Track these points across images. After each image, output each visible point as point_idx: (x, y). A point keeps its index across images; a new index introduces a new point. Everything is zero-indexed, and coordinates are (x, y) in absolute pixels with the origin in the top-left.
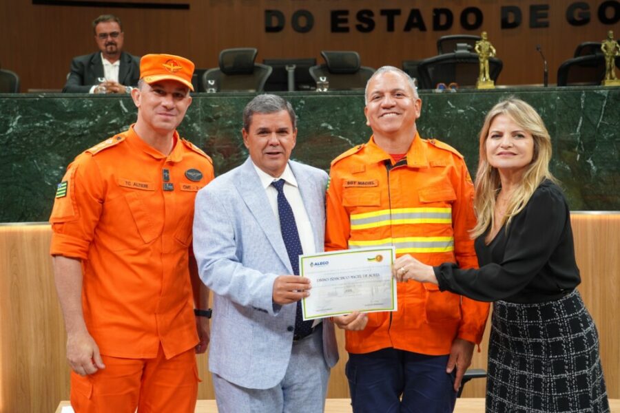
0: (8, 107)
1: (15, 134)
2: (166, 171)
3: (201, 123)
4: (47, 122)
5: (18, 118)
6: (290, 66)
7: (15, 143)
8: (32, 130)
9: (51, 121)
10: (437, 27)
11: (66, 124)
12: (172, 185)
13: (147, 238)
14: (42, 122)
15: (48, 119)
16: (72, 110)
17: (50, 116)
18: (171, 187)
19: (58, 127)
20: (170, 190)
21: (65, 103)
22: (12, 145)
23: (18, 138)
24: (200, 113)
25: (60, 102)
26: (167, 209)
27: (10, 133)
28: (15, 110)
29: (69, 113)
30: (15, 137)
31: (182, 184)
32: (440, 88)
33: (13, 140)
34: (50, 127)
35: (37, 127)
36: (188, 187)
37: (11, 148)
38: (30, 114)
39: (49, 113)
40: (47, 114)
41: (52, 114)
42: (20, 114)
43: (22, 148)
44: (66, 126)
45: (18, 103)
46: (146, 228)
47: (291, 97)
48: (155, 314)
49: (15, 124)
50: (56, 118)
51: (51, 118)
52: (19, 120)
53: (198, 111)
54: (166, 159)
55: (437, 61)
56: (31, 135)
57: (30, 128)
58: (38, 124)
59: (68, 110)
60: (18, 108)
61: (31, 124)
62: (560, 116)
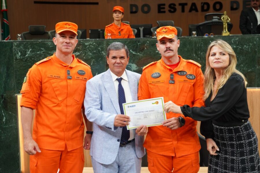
0: (26, 46)
1: (29, 57)
2: (69, 71)
3: (105, 51)
4: (42, 52)
5: (30, 50)
6: (141, 27)
7: (29, 60)
8: (36, 55)
9: (44, 51)
10: (203, 10)
11: (50, 52)
12: (71, 76)
13: (60, 99)
14: (40, 51)
15: (42, 50)
16: (52, 46)
17: (43, 49)
18: (70, 77)
19: (47, 53)
20: (70, 79)
21: (49, 44)
22: (28, 61)
23: (30, 58)
24: (105, 47)
25: (47, 43)
26: (68, 87)
27: (27, 57)
28: (29, 47)
29: (51, 48)
30: (29, 58)
31: (76, 76)
32: (206, 36)
33: (28, 59)
34: (43, 54)
35: (38, 54)
36: (78, 78)
37: (27, 62)
38: (35, 49)
39: (43, 48)
40: (42, 49)
41: (44, 48)
42: (31, 48)
43: (32, 63)
44: (49, 53)
45: (30, 44)
46: (60, 95)
47: (143, 40)
48: (64, 132)
49: (29, 52)
50: (45, 50)
51: (44, 50)
52: (30, 51)
53: (104, 46)
54: (68, 66)
55: (204, 24)
56: (35, 57)
57: (35, 54)
58: (38, 53)
59: (51, 47)
60: (30, 46)
61: (36, 53)
62: (258, 47)
